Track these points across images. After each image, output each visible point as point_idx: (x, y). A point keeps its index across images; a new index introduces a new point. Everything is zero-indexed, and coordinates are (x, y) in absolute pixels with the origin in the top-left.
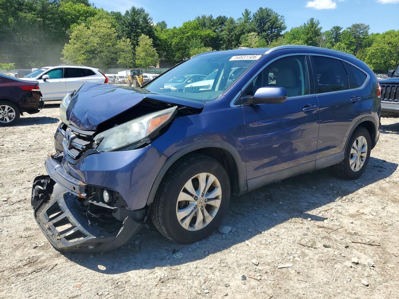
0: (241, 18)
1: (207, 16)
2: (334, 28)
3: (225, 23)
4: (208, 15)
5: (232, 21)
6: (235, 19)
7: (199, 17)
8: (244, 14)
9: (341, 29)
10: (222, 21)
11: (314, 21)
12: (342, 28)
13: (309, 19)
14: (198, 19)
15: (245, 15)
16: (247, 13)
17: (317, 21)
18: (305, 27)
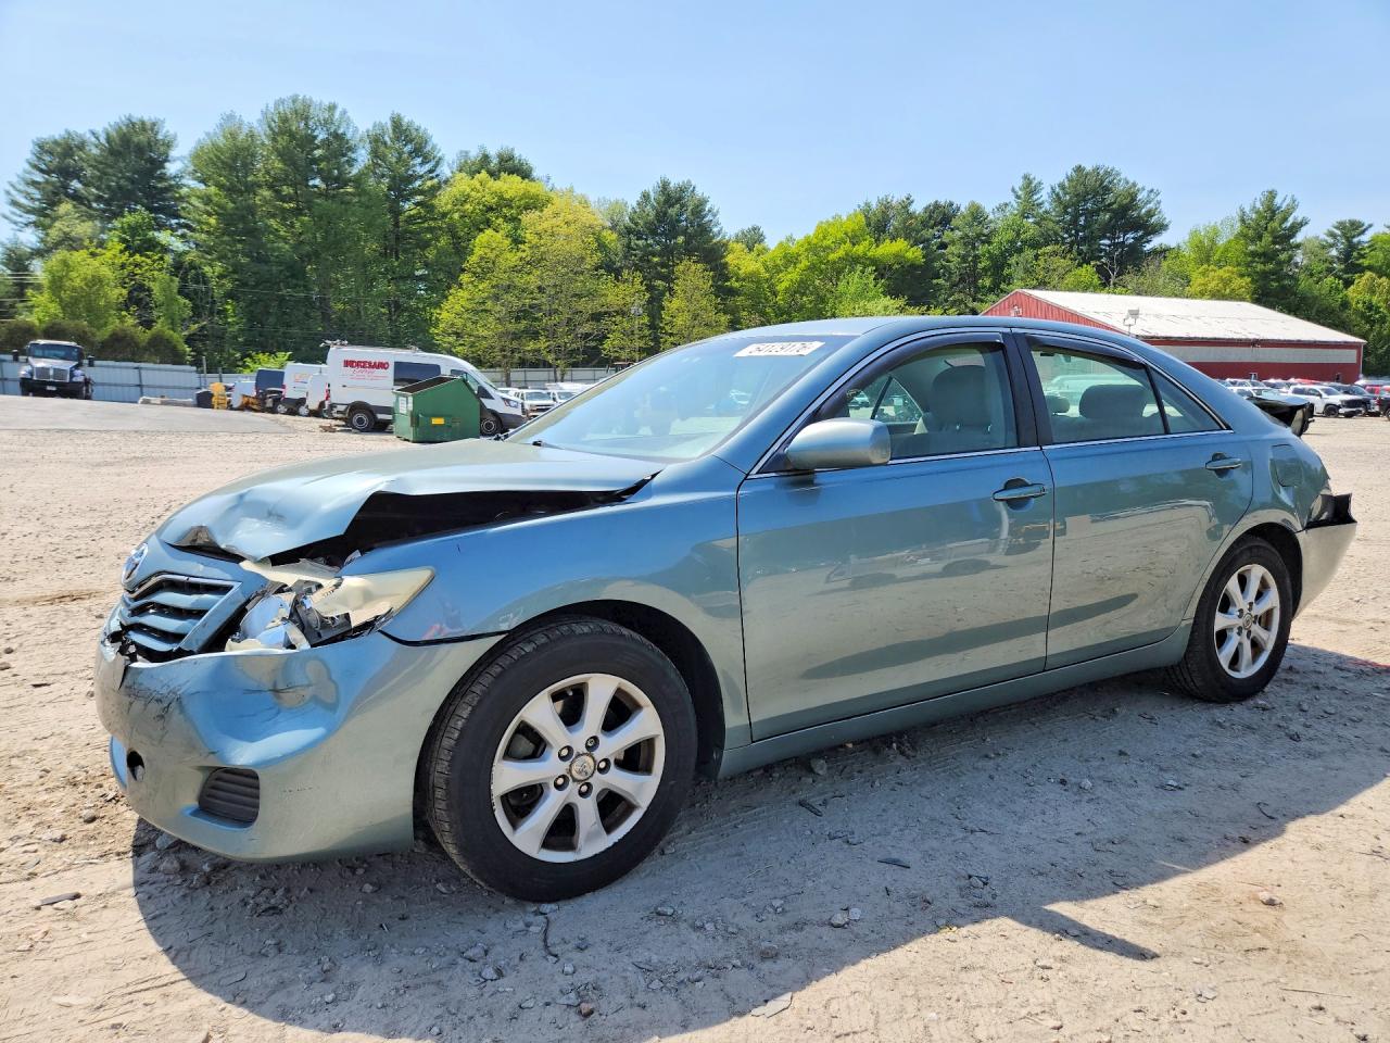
0: (1006, 205)
1: (895, 200)
2: (1341, 226)
3: (954, 223)
4: (897, 197)
5: (977, 215)
6: (989, 207)
7: (867, 204)
8: (1017, 189)
9: (1365, 230)
10: (941, 216)
11: (1278, 201)
12: (1370, 226)
13: (1259, 196)
14: (866, 211)
15: (1020, 193)
16: (1030, 188)
17: (1288, 201)
18: (1243, 221)
